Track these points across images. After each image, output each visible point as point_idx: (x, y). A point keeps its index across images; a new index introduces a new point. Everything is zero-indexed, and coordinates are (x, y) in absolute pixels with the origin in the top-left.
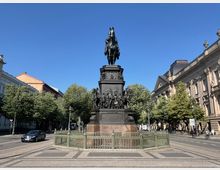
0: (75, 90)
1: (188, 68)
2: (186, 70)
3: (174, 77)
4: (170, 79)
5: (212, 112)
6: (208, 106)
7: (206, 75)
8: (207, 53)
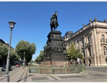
0: (23, 43)
1: (75, 35)
2: (73, 36)
3: (68, 39)
4: (66, 40)
5: (86, 55)
6: (84, 53)
7: (83, 38)
8: (84, 29)
